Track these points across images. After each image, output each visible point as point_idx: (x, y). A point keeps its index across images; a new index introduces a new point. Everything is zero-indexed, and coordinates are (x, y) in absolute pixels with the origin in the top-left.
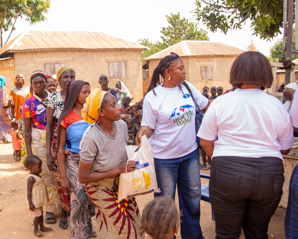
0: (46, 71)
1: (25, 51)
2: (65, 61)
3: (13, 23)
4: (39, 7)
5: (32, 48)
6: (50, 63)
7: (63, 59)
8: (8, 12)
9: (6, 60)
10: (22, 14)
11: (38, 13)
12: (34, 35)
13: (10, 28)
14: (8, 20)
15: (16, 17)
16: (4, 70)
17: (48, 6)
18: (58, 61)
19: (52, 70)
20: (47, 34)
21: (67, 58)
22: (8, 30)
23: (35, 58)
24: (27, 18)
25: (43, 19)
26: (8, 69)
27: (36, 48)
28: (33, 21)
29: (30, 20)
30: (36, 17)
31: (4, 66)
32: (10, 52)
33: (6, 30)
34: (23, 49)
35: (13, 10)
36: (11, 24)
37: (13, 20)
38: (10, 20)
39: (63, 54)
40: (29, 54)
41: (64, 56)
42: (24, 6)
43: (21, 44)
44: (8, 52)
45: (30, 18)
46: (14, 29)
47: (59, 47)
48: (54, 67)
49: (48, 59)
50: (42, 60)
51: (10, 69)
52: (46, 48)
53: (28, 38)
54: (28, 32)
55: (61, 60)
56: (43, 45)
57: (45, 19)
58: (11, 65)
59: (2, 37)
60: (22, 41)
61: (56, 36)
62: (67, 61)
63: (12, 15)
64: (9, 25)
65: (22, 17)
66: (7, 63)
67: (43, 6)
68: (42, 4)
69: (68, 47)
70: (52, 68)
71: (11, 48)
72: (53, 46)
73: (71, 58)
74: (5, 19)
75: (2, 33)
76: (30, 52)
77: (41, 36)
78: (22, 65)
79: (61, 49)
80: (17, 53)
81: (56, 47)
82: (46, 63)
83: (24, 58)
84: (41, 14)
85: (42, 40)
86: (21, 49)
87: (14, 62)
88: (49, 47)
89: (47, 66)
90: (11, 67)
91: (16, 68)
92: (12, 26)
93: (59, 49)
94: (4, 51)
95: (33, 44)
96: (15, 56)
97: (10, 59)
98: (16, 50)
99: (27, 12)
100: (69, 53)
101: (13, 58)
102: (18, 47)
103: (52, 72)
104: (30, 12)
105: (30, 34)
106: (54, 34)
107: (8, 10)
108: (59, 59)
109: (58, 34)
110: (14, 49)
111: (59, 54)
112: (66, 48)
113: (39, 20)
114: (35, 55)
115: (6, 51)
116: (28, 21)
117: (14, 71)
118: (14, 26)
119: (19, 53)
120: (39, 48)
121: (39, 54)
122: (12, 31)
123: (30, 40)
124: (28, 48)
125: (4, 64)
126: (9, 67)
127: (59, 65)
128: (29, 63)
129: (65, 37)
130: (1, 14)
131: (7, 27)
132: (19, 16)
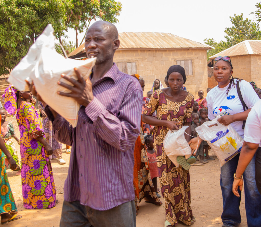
2: (136, 60)
4: (112, 10)
6: (122, 62)
7: (134, 58)
8: (83, 15)
10: (96, 17)
11: (110, 16)
14: (83, 22)
15: (90, 20)
17: (120, 9)
18: (130, 60)
19: (124, 68)
21: (137, 58)
22: (82, 31)
25: (115, 21)
30: (109, 19)
33: (80, 32)
35: (87, 13)
36: (86, 26)
37: (87, 22)
38: (85, 23)
39: (134, 54)
41: (135, 55)
42: (98, 9)
44: (83, 52)
47: (130, 47)
48: (125, 66)
49: (120, 58)
50: (115, 59)
55: (132, 59)
57: (117, 21)
59: (78, 38)
61: (127, 36)
62: (137, 60)
63: (86, 18)
64: (83, 27)
65: (95, 20)
67: (115, 9)
68: (114, 7)
69: (139, 47)
70: (124, 66)
72: (124, 46)
73: (141, 57)
74: (80, 22)
75: (77, 34)
79: (132, 49)
81: (127, 47)
82: (118, 62)
84: (113, 16)
88: (120, 48)
89: (119, 64)
93: (130, 49)
94: (79, 51)
97: (85, 58)
99: (100, 15)
100: (139, 52)
103: (123, 70)
104: (103, 15)
107: (82, 13)
108: (130, 58)
109: (129, 35)
111: (130, 53)
112: (136, 48)
115: (81, 51)
127: (130, 63)
129: (136, 38)
130: (76, 17)
131: (82, 29)
132: (93, 18)
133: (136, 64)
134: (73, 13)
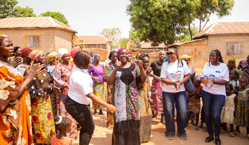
0: (228, 48)
1: (215, 35)
2: (242, 42)
3: (208, 16)
4: (226, 6)
5: (220, 33)
6: (231, 43)
7: (240, 40)
8: (206, 10)
9: (203, 40)
10: (215, 12)
11: (225, 10)
12: (222, 25)
13: (206, 20)
14: (205, 15)
15: (210, 13)
16: (201, 46)
17: (232, 6)
18: (237, 42)
19: (232, 47)
20: (230, 24)
21: (243, 40)
22: (204, 21)
23: (221, 39)
24: (218, 14)
25: (228, 14)
26: (204, 45)
27: (222, 33)
28: (221, 15)
29: (219, 15)
30: (224, 13)
31: (202, 44)
32: (206, 35)
33: (203, 21)
34: (214, 34)
35: (209, 9)
36: (207, 17)
37: (208, 15)
38: (206, 15)
39: (241, 37)
40: (217, 37)
41: (241, 38)
42: (216, 6)
43: (213, 31)
44: (205, 35)
45: (219, 13)
46: (208, 20)
47: (238, 33)
48: (233, 45)
49: (230, 40)
50: (226, 41)
51: (205, 45)
52: (229, 33)
53: (217, 27)
54: (218, 23)
55: (238, 41)
56: (227, 31)
57: (230, 14)
58: (206, 43)
59: (201, 25)
60: (214, 28)
61: (237, 25)
62: (243, 41)
63: (208, 12)
64: (205, 18)
65: (214, 13)
66: (203, 42)
67: (229, 5)
68: (228, 4)
69: (245, 33)
70: (232, 45)
71: (207, 33)
72: (234, 31)
73: (246, 40)
74: (203, 14)
75: (201, 23)
76: (218, 36)
77: (226, 25)
78: (213, 43)
79: (239, 34)
80: (210, 36)
81: (236, 33)
82: (228, 43)
83: (214, 39)
84: (227, 10)
85: (227, 28)
86: (213, 33)
87: (207, 41)
88: (231, 33)
89: (229, 44)
90: (206, 44)
91: (208, 45)
92: (208, 19)
93: (238, 34)
94: (202, 35)
95: (221, 30)
96: (209, 38)
97: (206, 39)
98: (210, 34)
99: (218, 10)
100: (245, 36)
101: (207, 39)
102: (211, 32)
103: (231, 48)
104: (219, 9)
105: (219, 24)
106: (235, 23)
107: (206, 9)
108: (237, 40)
109: (238, 24)
110: (209, 34)
111: (238, 37)
112: (243, 33)
113: (225, 15)
114: (221, 37)
115: (204, 35)
116: (218, 16)
117: (207, 46)
118: (209, 19)
119: (211, 36)
120: (224, 33)
121: (224, 37)
122: (207, 22)
123: (219, 28)
124: (218, 33)
125: (201, 42)
126: (205, 44)
127: (237, 44)
128: (217, 42)
129: (243, 26)
130: (201, 12)
131: (204, 19)
132: (212, 12)
133: (241, 44)
134: (200, 10)
